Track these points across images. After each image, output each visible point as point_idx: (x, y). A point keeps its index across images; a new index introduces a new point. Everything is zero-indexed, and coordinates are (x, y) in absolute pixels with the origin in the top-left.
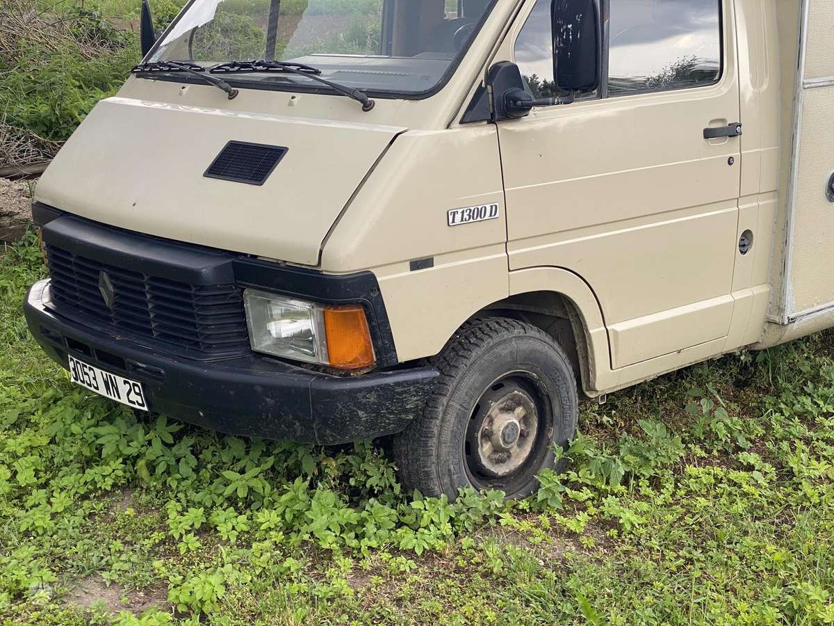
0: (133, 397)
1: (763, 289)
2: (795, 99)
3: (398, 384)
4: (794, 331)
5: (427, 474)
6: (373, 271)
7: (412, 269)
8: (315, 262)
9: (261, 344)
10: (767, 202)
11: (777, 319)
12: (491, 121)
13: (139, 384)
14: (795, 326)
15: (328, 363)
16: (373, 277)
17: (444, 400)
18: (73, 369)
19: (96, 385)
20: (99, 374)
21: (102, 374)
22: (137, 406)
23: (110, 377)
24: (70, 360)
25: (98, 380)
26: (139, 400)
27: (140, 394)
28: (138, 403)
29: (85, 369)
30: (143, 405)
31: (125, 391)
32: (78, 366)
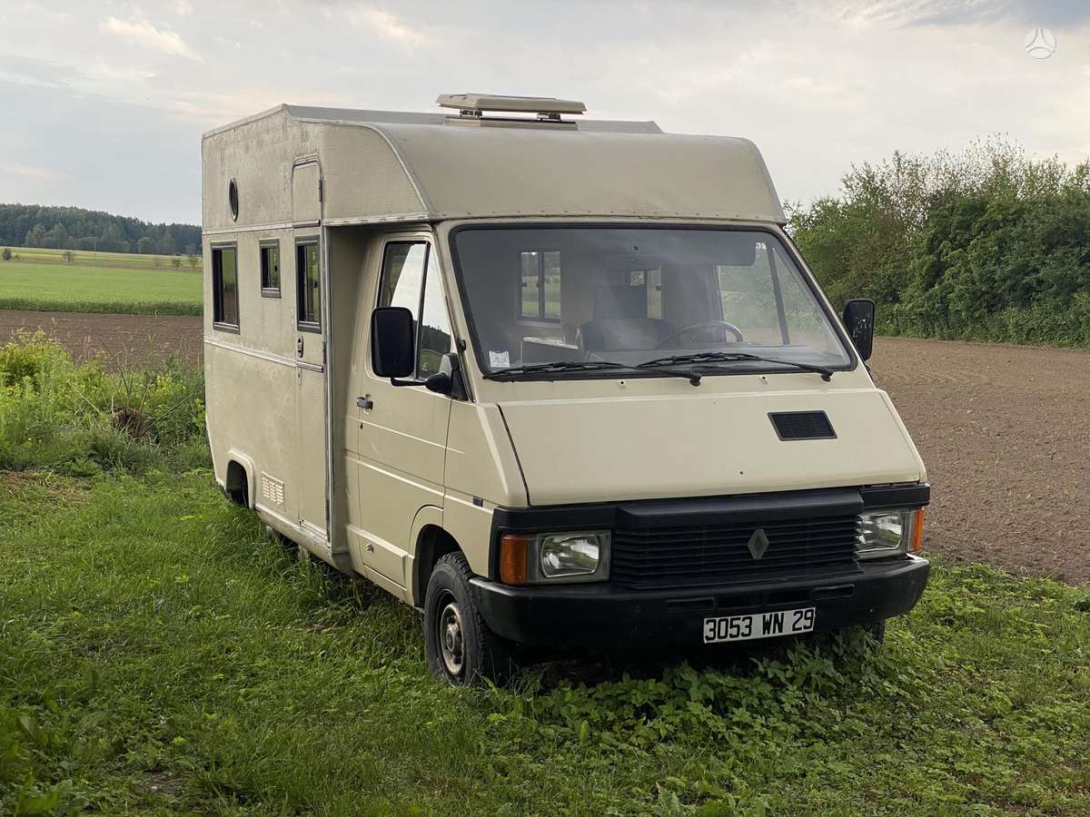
0: (803, 623)
8: (917, 478)
13: (814, 609)
18: (711, 630)
19: (747, 632)
20: (758, 619)
21: (764, 617)
22: (803, 631)
23: (776, 616)
24: (708, 622)
25: (755, 627)
26: (808, 623)
27: (811, 618)
28: (805, 627)
29: (735, 623)
30: (809, 627)
31: (793, 621)
32: (723, 624)
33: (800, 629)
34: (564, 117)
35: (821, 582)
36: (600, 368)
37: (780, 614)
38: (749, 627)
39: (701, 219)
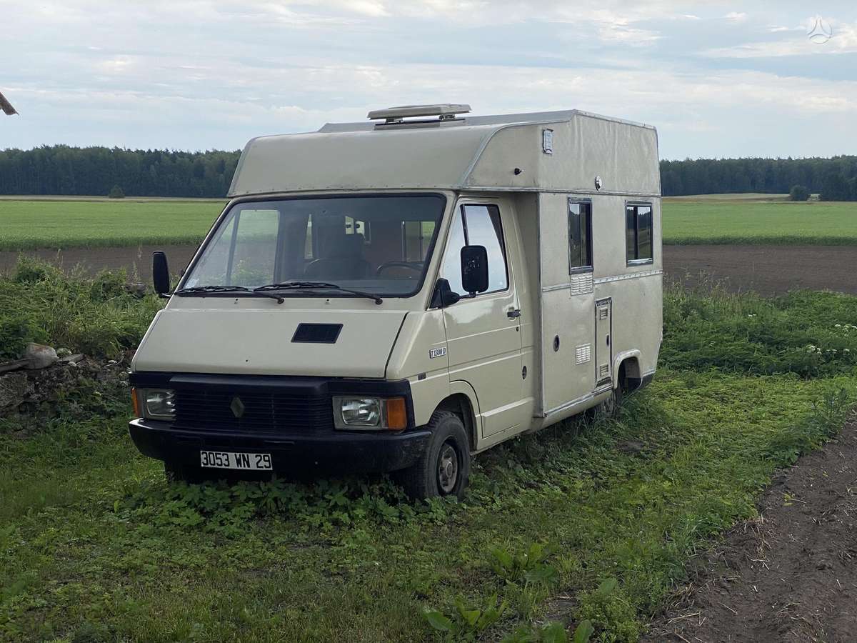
0: (262, 463)
1: (531, 399)
2: (539, 297)
3: (418, 437)
4: (548, 421)
5: (424, 488)
6: (409, 379)
7: (419, 379)
8: (383, 376)
9: (338, 426)
10: (530, 352)
11: (539, 415)
12: (439, 308)
13: (269, 455)
14: (547, 418)
15: (387, 428)
16: (408, 382)
17: (429, 449)
18: (205, 459)
19: (227, 464)
20: (232, 456)
21: (236, 455)
22: (264, 469)
23: (243, 455)
24: (203, 453)
25: (230, 460)
26: (267, 464)
27: (269, 461)
28: (266, 467)
29: (218, 456)
30: (270, 467)
31: (256, 462)
32: (211, 455)
33: (262, 467)
34: (457, 116)
35: (267, 437)
36: (234, 290)
37: (246, 455)
38: (227, 460)
39: (388, 189)
